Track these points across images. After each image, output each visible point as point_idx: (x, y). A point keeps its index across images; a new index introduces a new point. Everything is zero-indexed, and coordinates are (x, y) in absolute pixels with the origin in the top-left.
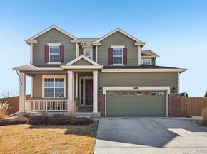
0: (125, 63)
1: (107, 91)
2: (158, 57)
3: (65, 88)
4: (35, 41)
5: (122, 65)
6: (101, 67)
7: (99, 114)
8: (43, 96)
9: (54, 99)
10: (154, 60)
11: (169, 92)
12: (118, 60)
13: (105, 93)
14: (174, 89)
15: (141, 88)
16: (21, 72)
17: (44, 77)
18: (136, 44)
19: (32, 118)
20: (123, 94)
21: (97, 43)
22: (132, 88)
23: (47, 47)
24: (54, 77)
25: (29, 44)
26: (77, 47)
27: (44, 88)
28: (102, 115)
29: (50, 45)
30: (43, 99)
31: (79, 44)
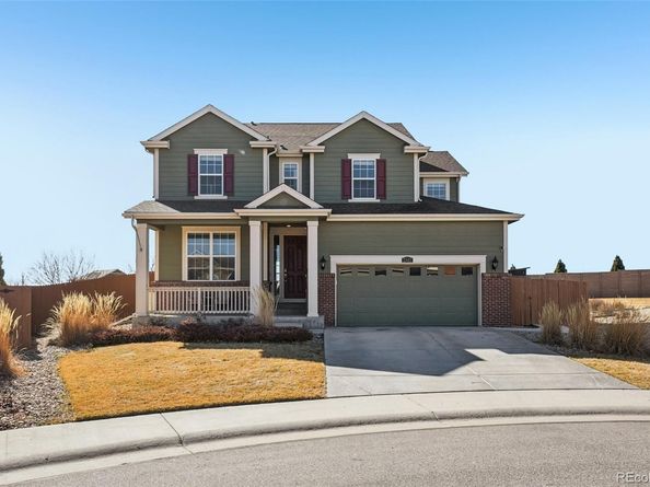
0: (382, 195)
1: (338, 266)
2: (466, 174)
3: (237, 256)
4: (166, 144)
5: (374, 200)
6: (325, 212)
7: (322, 320)
8: (185, 277)
9: (211, 284)
10: (455, 182)
11: (483, 269)
12: (364, 188)
13: (333, 270)
14: (495, 261)
15: (418, 260)
16: (139, 221)
17: (186, 231)
18: (407, 150)
19: (182, 328)
20: (377, 273)
21: (314, 146)
22: (397, 260)
23: (193, 159)
24: (211, 231)
25: (151, 150)
26: (266, 157)
27: (185, 257)
28: (329, 323)
29: (201, 153)
30: (184, 284)
31: (270, 150)
